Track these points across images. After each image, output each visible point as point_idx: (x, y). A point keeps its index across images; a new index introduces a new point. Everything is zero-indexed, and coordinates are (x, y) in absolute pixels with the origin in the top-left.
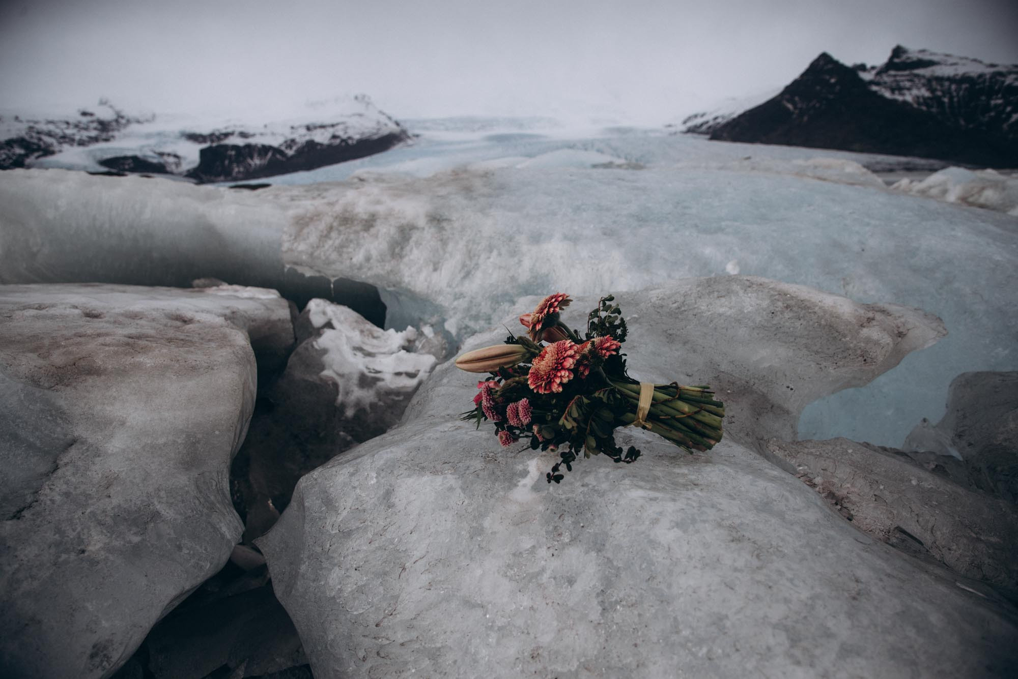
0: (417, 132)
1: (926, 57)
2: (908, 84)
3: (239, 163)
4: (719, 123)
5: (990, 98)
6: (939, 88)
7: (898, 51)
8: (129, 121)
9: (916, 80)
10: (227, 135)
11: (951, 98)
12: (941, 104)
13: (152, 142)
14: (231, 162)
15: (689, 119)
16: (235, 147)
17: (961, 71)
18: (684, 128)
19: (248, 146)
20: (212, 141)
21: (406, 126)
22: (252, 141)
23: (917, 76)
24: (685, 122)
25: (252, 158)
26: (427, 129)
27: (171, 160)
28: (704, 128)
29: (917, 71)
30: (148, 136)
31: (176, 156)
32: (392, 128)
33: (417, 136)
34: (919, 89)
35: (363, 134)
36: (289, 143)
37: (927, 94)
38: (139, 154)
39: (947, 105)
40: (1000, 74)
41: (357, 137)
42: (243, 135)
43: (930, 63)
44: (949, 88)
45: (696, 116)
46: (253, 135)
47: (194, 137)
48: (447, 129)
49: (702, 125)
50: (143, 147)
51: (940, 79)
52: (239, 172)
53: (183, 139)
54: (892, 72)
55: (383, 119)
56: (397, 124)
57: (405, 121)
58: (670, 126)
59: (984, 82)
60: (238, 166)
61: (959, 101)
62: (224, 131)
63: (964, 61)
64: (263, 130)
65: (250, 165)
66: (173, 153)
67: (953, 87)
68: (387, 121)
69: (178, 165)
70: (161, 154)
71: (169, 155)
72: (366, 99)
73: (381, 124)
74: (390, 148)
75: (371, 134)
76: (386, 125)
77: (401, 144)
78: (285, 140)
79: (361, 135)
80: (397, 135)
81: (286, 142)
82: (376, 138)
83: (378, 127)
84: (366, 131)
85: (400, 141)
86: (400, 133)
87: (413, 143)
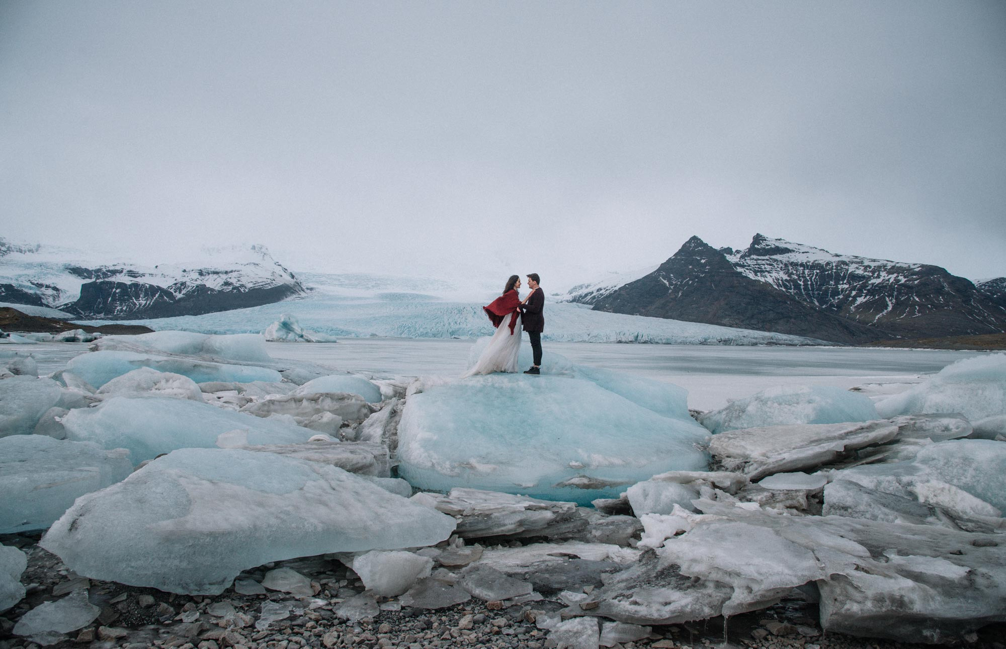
0: (311, 285)
1: (782, 245)
2: (768, 268)
3: (122, 301)
4: (602, 295)
5: (837, 283)
6: (795, 272)
7: (758, 239)
8: (9, 249)
9: (775, 264)
10: (114, 272)
11: (805, 281)
12: (797, 286)
13: (30, 272)
14: (114, 300)
15: (575, 288)
16: (121, 285)
17: (812, 258)
18: (570, 298)
19: (136, 285)
20: (98, 277)
21: (300, 279)
22: (140, 281)
23: (776, 260)
24: (570, 292)
25: (137, 298)
26: (322, 283)
27: (50, 292)
28: (589, 297)
29: (774, 257)
30: (29, 266)
31: (55, 289)
32: (287, 280)
33: (311, 289)
34: (777, 272)
35: (257, 282)
36: (179, 285)
37: (785, 277)
38: (14, 283)
39: (802, 287)
40: (844, 263)
41: (251, 285)
42: (131, 274)
43: (786, 251)
44: (804, 273)
45: (581, 287)
46: (143, 275)
47: (77, 271)
48: (341, 285)
49: (586, 295)
50: (20, 276)
51: (795, 265)
52: (122, 310)
53: (67, 272)
54: (755, 257)
55: (279, 271)
56: (293, 277)
57: (300, 274)
58: (557, 295)
59: (832, 269)
60: (121, 305)
61: (812, 284)
62: (112, 268)
63: (814, 250)
64: (153, 271)
65: (135, 304)
66: (52, 286)
67: (806, 272)
68: (282, 273)
69: (55, 298)
70: (40, 286)
71: (48, 287)
72: (263, 250)
73: (275, 275)
74: (283, 299)
75: (264, 283)
76: (281, 276)
77: (294, 296)
78: (175, 282)
79: (255, 284)
80: (291, 286)
81: (176, 284)
82: (270, 287)
83: (272, 278)
84: (260, 280)
85: (293, 293)
86: (294, 285)
87: (306, 295)
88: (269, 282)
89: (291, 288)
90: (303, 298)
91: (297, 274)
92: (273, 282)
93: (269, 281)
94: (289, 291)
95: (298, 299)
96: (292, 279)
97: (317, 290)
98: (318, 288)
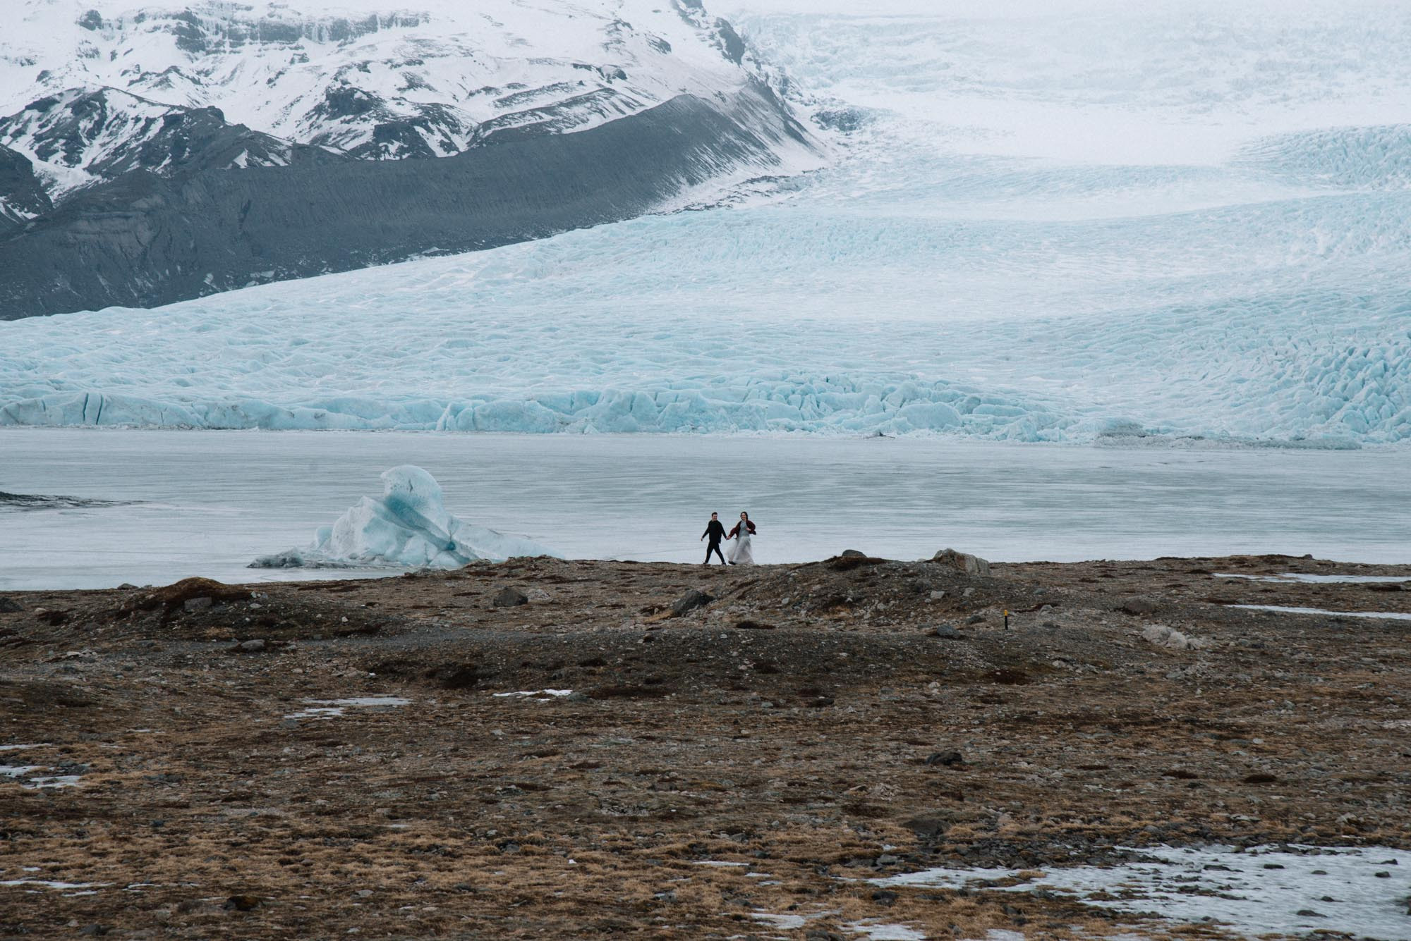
0: (847, 96)
32: (697, 70)
33: (848, 121)
35: (519, 92)
36: (62, 112)
41: (479, 111)
56: (734, 47)
68: (671, 29)
73: (630, 44)
74: (673, 190)
75: (562, 96)
76: (664, 47)
77: (741, 171)
78: (42, 92)
79: (505, 102)
80: (722, 109)
81: (43, 105)
82: (595, 121)
83: (610, 60)
84: (539, 77)
85: (732, 151)
86: (743, 103)
87: (812, 162)
88: (591, 87)
89: (724, 123)
90: (789, 185)
92: (617, 84)
93: (591, 82)
94: (711, 140)
95: (763, 186)
96: (731, 66)
97: (881, 126)
98: (886, 113)
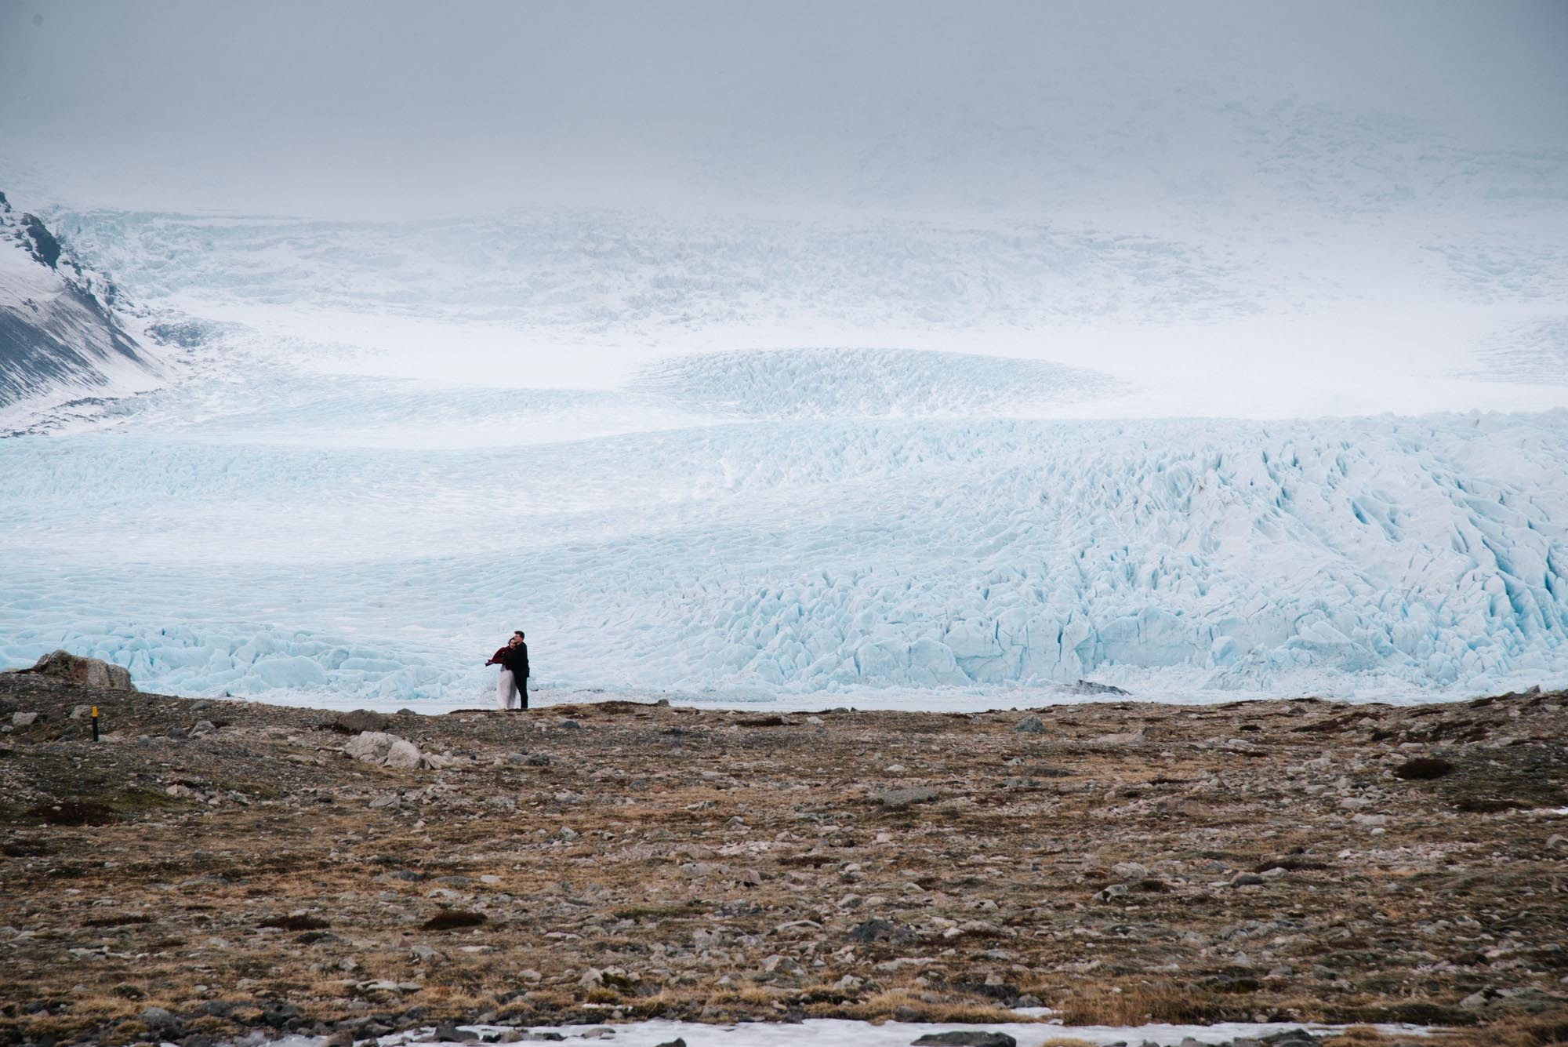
77: (57, 392)
80: (34, 319)
85: (45, 368)
86: (59, 312)
89: (36, 335)
90: (118, 408)
91: (77, 221)
94: (20, 356)
95: (86, 410)
96: (43, 270)
97: (229, 341)
98: (235, 327)
